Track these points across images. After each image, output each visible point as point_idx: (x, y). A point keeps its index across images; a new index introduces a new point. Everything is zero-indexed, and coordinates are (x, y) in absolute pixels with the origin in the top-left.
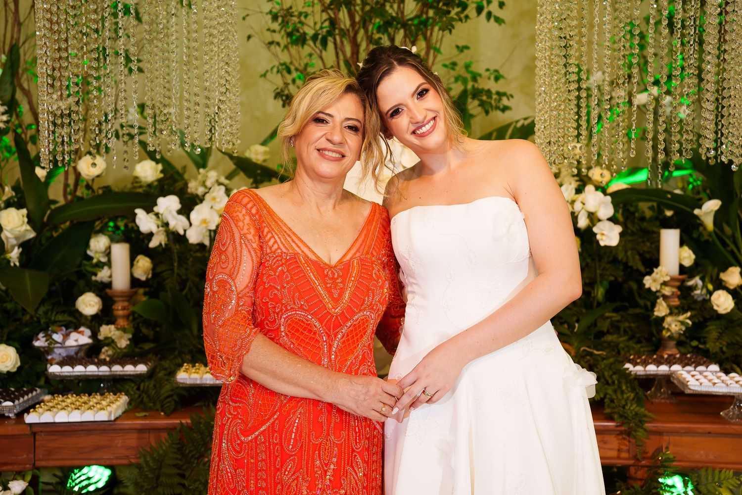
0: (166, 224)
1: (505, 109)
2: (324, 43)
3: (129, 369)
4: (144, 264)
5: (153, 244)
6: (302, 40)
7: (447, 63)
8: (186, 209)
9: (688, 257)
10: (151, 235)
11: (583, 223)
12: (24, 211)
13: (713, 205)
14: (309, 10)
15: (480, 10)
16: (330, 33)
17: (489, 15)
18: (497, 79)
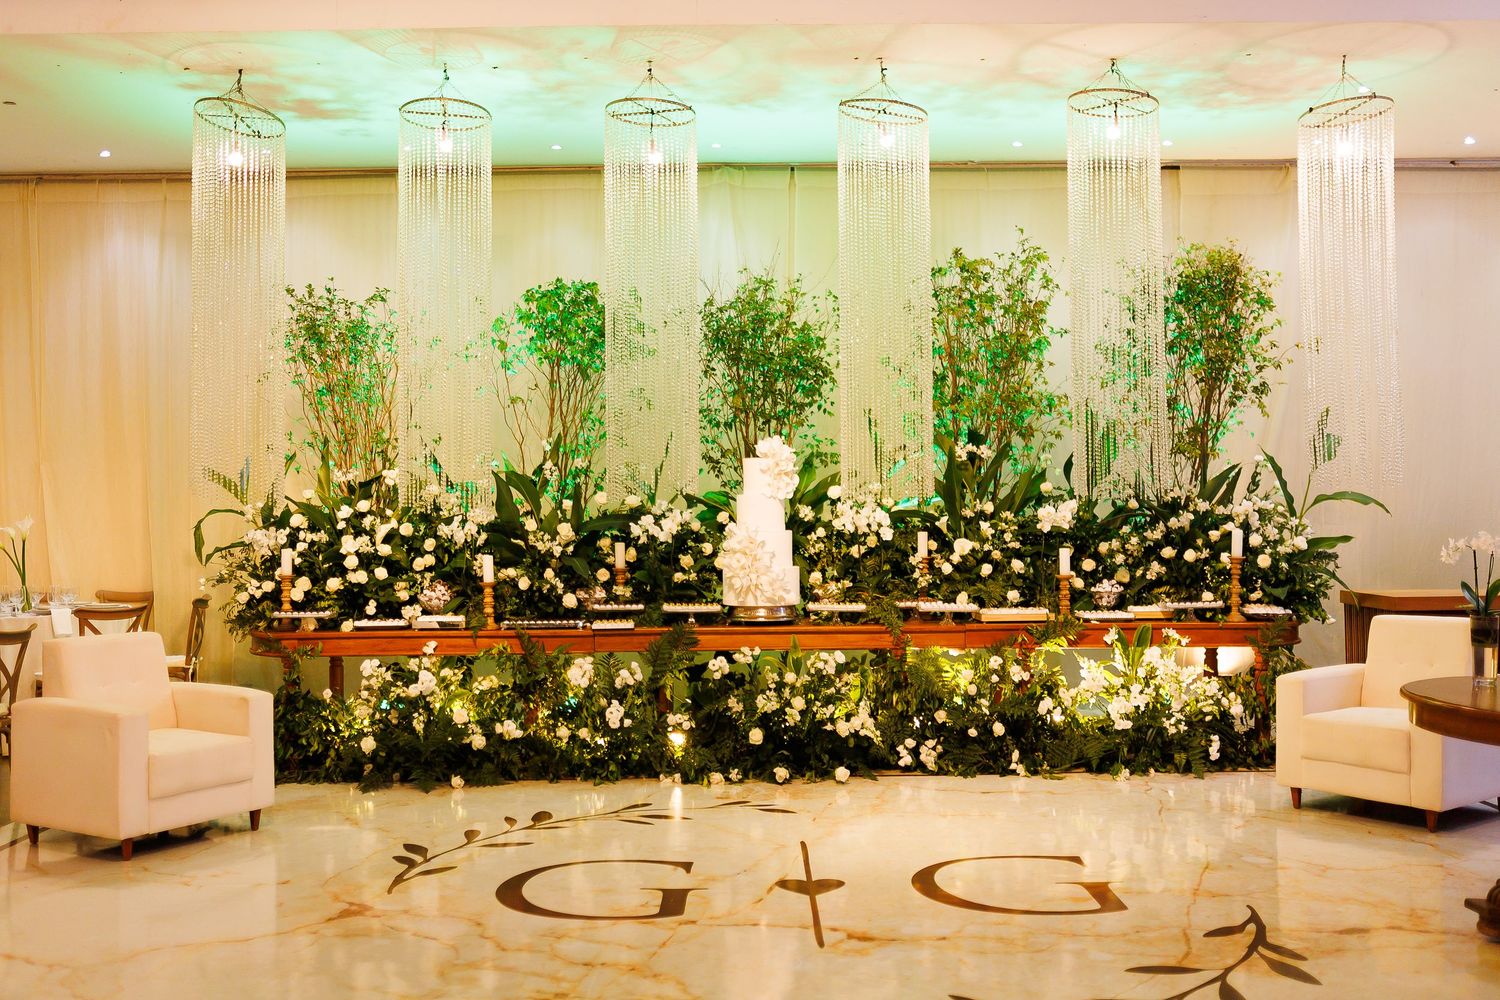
0: (647, 531)
1: (836, 463)
2: (731, 428)
3: (634, 607)
4: (632, 552)
5: (640, 542)
6: (718, 425)
7: (802, 435)
8: (657, 520)
9: (934, 545)
10: (639, 537)
11: (874, 528)
12: (569, 524)
13: (945, 518)
14: (720, 408)
15: (819, 407)
16: (734, 420)
17: (825, 411)
18: (832, 444)
